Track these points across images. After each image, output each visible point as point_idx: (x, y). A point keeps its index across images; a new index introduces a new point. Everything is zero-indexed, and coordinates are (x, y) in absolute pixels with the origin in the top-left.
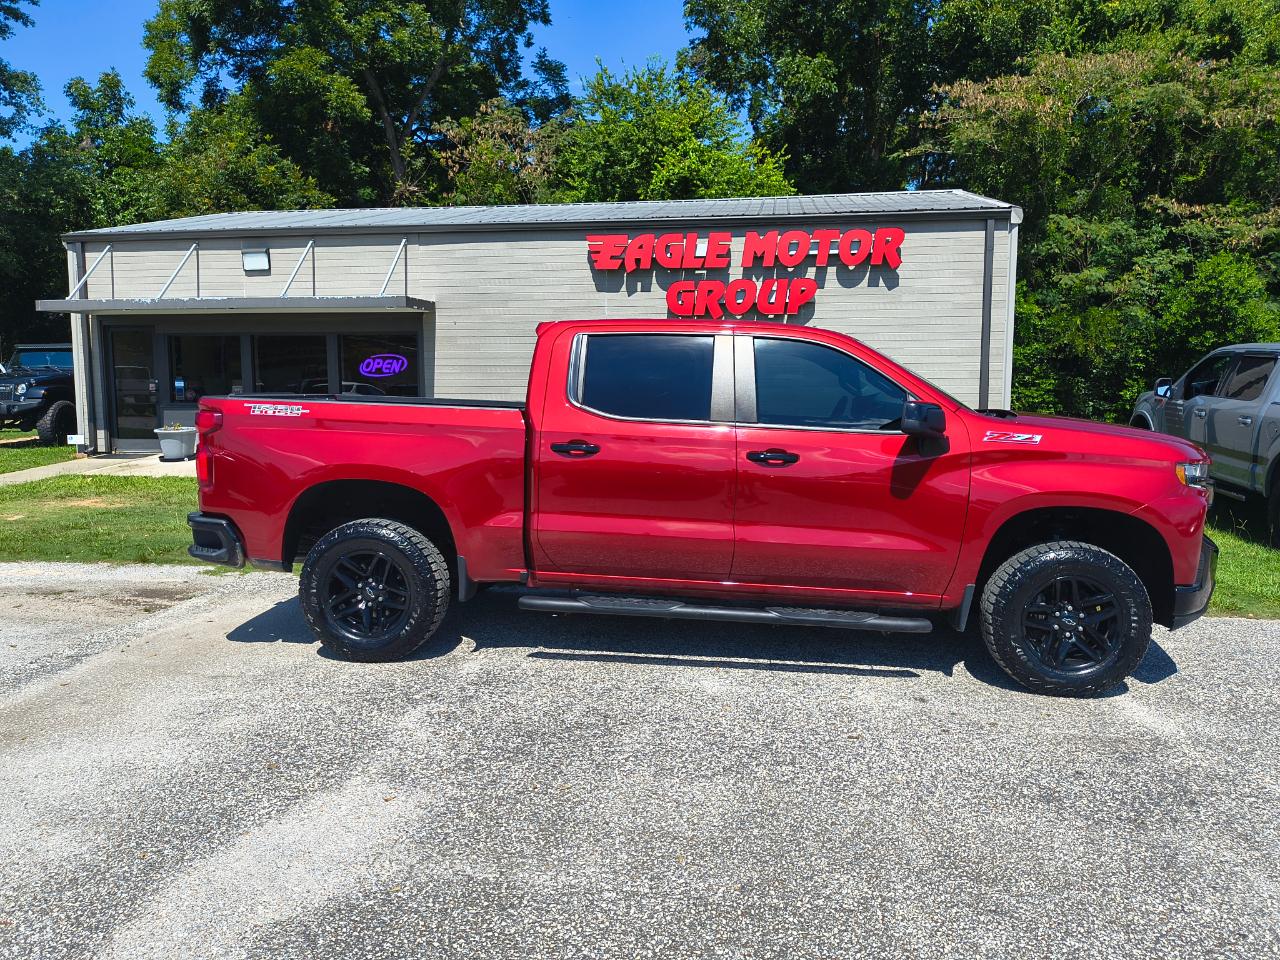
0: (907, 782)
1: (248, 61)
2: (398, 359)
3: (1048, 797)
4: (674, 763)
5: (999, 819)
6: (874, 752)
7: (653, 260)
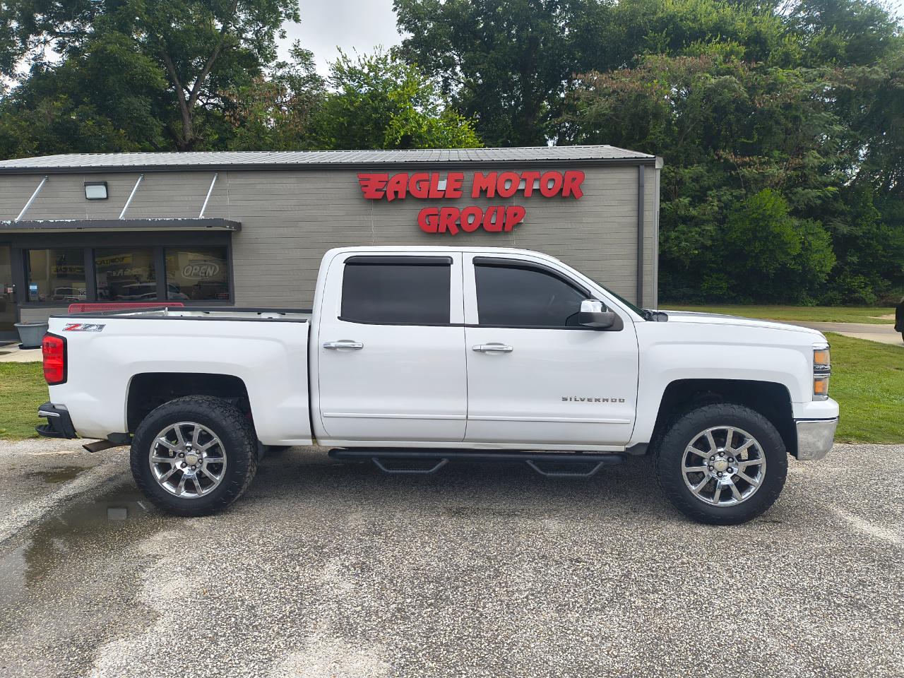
1: (69, 41)
2: (211, 266)
3: (854, 604)
4: (566, 599)
6: (708, 575)
7: (408, 192)
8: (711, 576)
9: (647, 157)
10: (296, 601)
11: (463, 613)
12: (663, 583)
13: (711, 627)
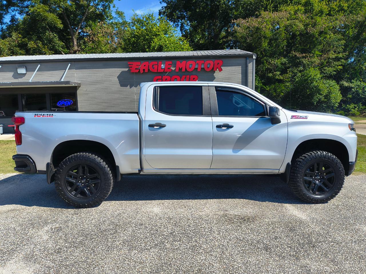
0: (219, 245)
1: (24, 9)
2: (70, 101)
3: (266, 249)
4: (137, 244)
5: (250, 259)
7: (149, 70)
8: (210, 234)
9: (250, 54)
10: (18, 244)
11: (86, 250)
12: (186, 237)
13: (193, 258)
